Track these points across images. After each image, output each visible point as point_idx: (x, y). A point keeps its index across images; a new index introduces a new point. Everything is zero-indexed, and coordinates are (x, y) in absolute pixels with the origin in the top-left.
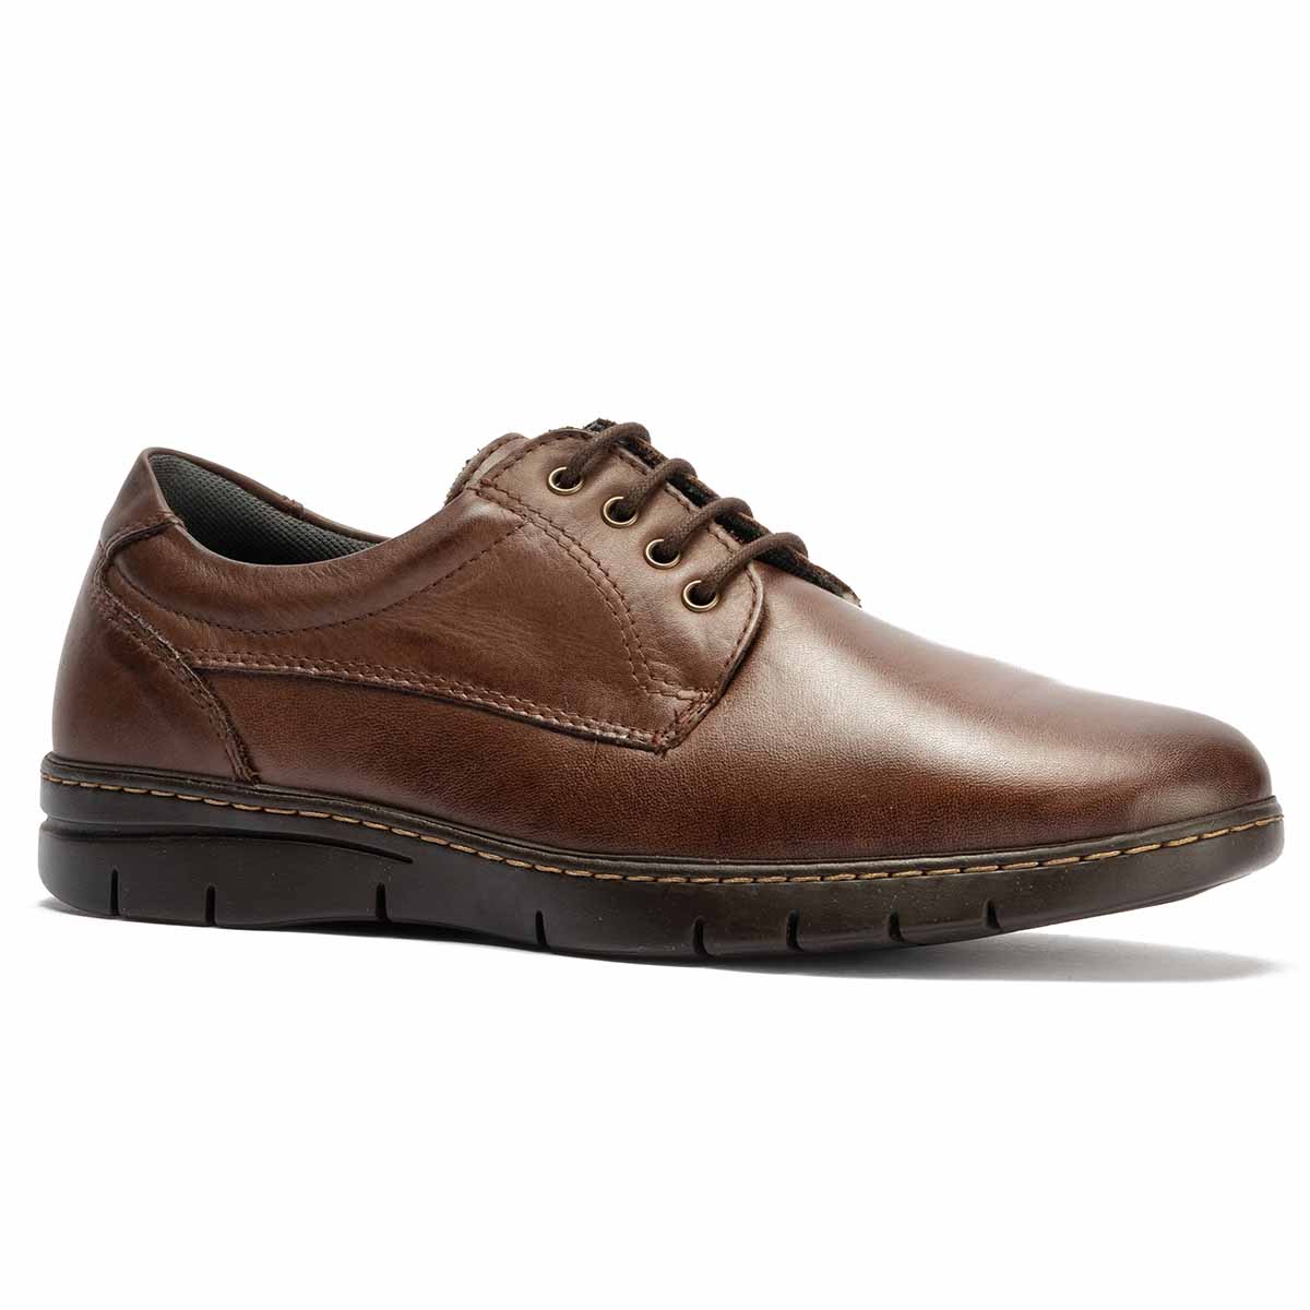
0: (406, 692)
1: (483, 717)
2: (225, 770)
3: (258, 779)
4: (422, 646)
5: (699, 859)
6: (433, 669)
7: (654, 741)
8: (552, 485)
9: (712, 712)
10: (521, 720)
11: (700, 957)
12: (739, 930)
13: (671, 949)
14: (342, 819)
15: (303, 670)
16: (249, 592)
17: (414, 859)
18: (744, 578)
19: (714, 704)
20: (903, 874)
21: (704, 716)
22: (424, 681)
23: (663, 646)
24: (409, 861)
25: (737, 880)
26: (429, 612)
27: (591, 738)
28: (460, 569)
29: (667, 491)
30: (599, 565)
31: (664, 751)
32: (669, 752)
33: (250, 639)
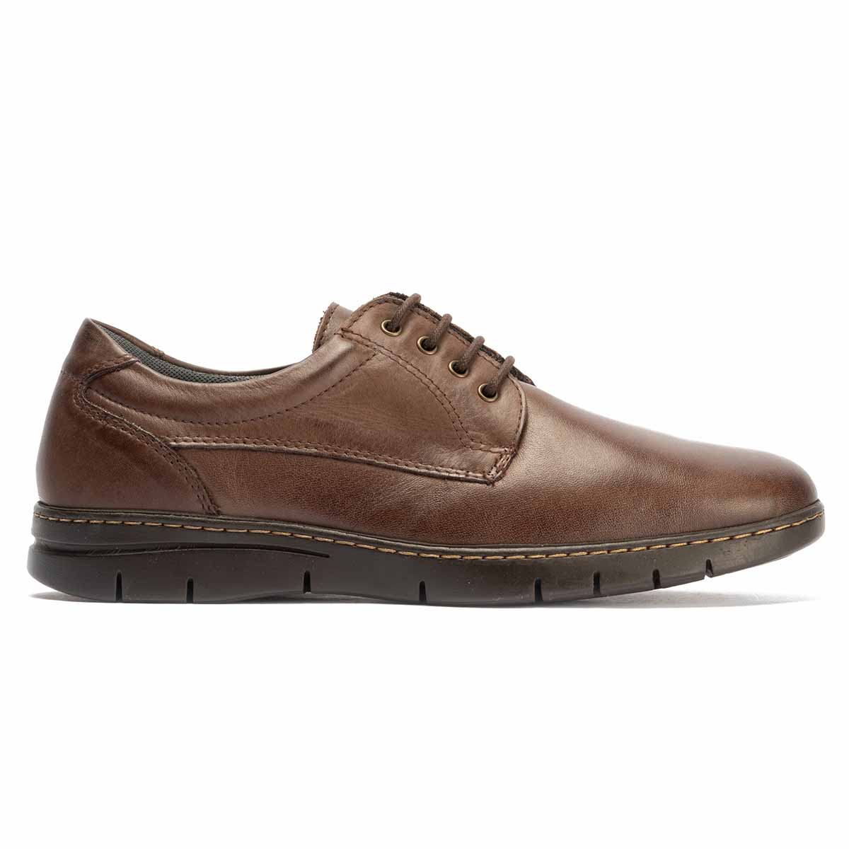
0: (316, 456)
1: (368, 468)
2: (198, 507)
3: (219, 513)
4: (324, 429)
5: (530, 545)
6: (332, 442)
7: (484, 477)
8: (384, 329)
9: (514, 460)
10: (393, 469)
11: (539, 601)
12: (564, 584)
13: (520, 598)
14: (279, 533)
15: (245, 445)
16: (202, 399)
17: (331, 555)
18: (509, 382)
19: (514, 455)
20: (657, 547)
21: (511, 461)
22: (327, 449)
23: (475, 421)
24: (327, 556)
25: (557, 555)
26: (324, 408)
27: (443, 478)
28: (340, 381)
29: (449, 333)
30: (426, 376)
31: (491, 483)
32: (496, 483)
33: (207, 429)
